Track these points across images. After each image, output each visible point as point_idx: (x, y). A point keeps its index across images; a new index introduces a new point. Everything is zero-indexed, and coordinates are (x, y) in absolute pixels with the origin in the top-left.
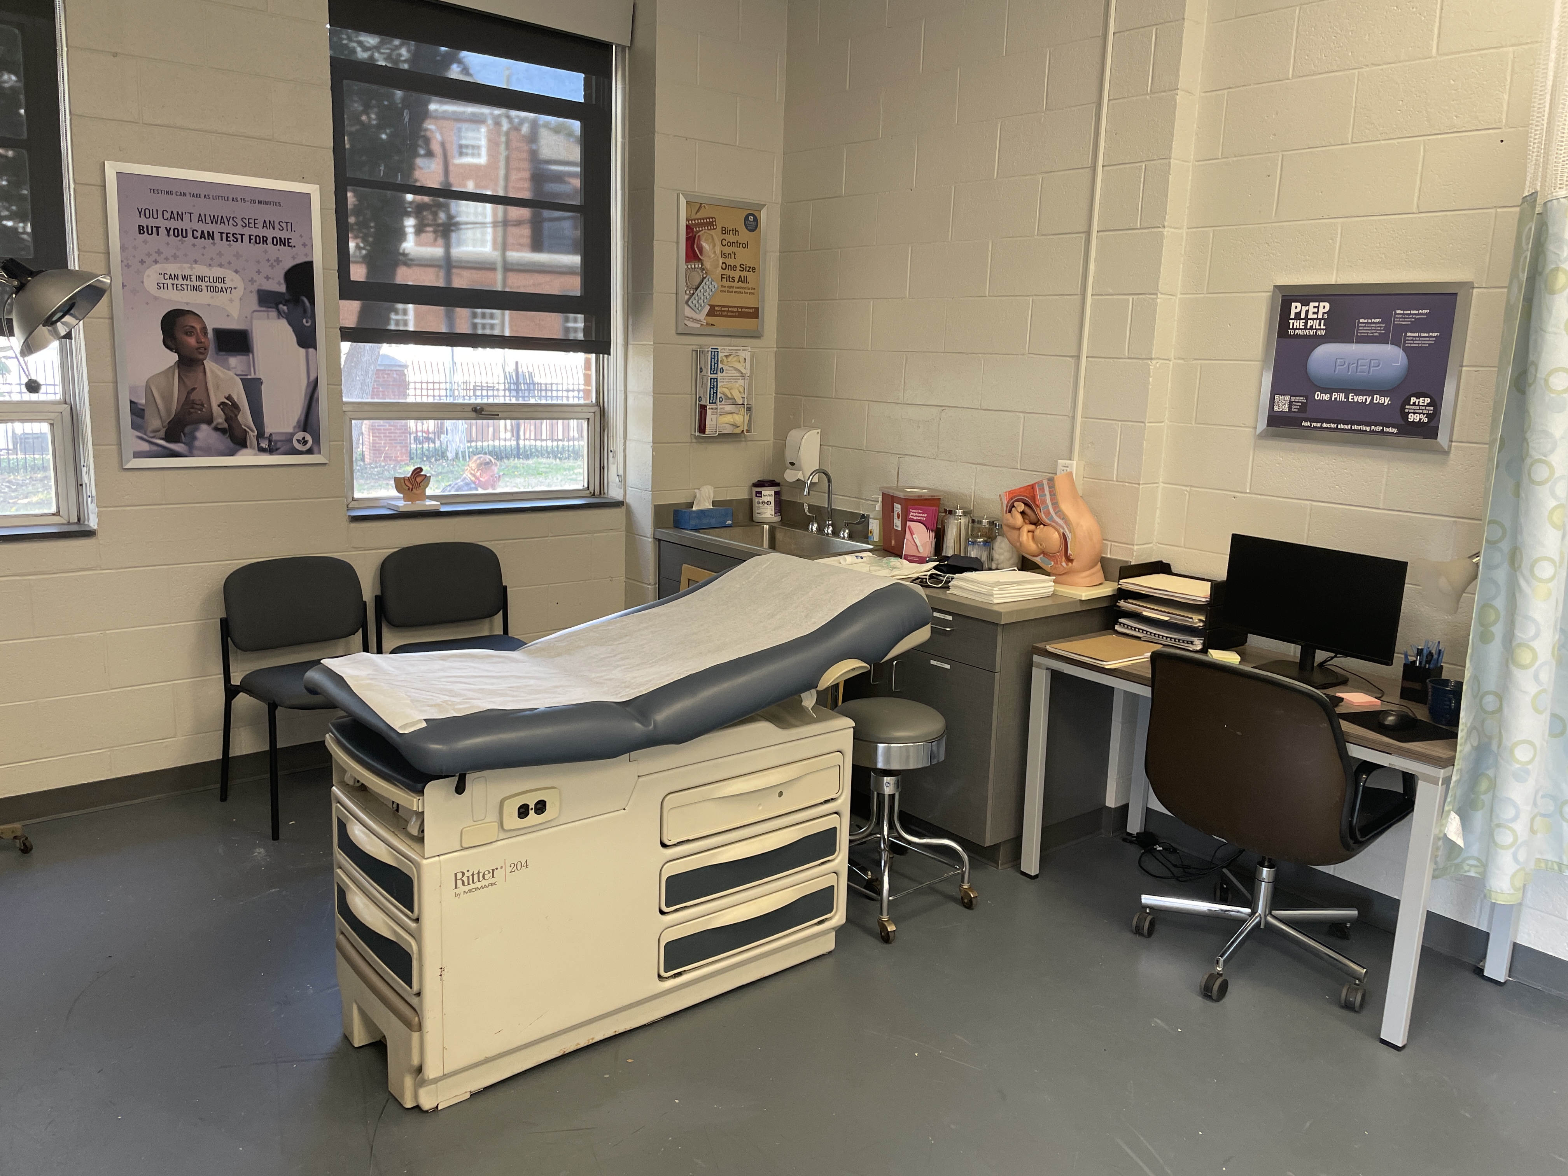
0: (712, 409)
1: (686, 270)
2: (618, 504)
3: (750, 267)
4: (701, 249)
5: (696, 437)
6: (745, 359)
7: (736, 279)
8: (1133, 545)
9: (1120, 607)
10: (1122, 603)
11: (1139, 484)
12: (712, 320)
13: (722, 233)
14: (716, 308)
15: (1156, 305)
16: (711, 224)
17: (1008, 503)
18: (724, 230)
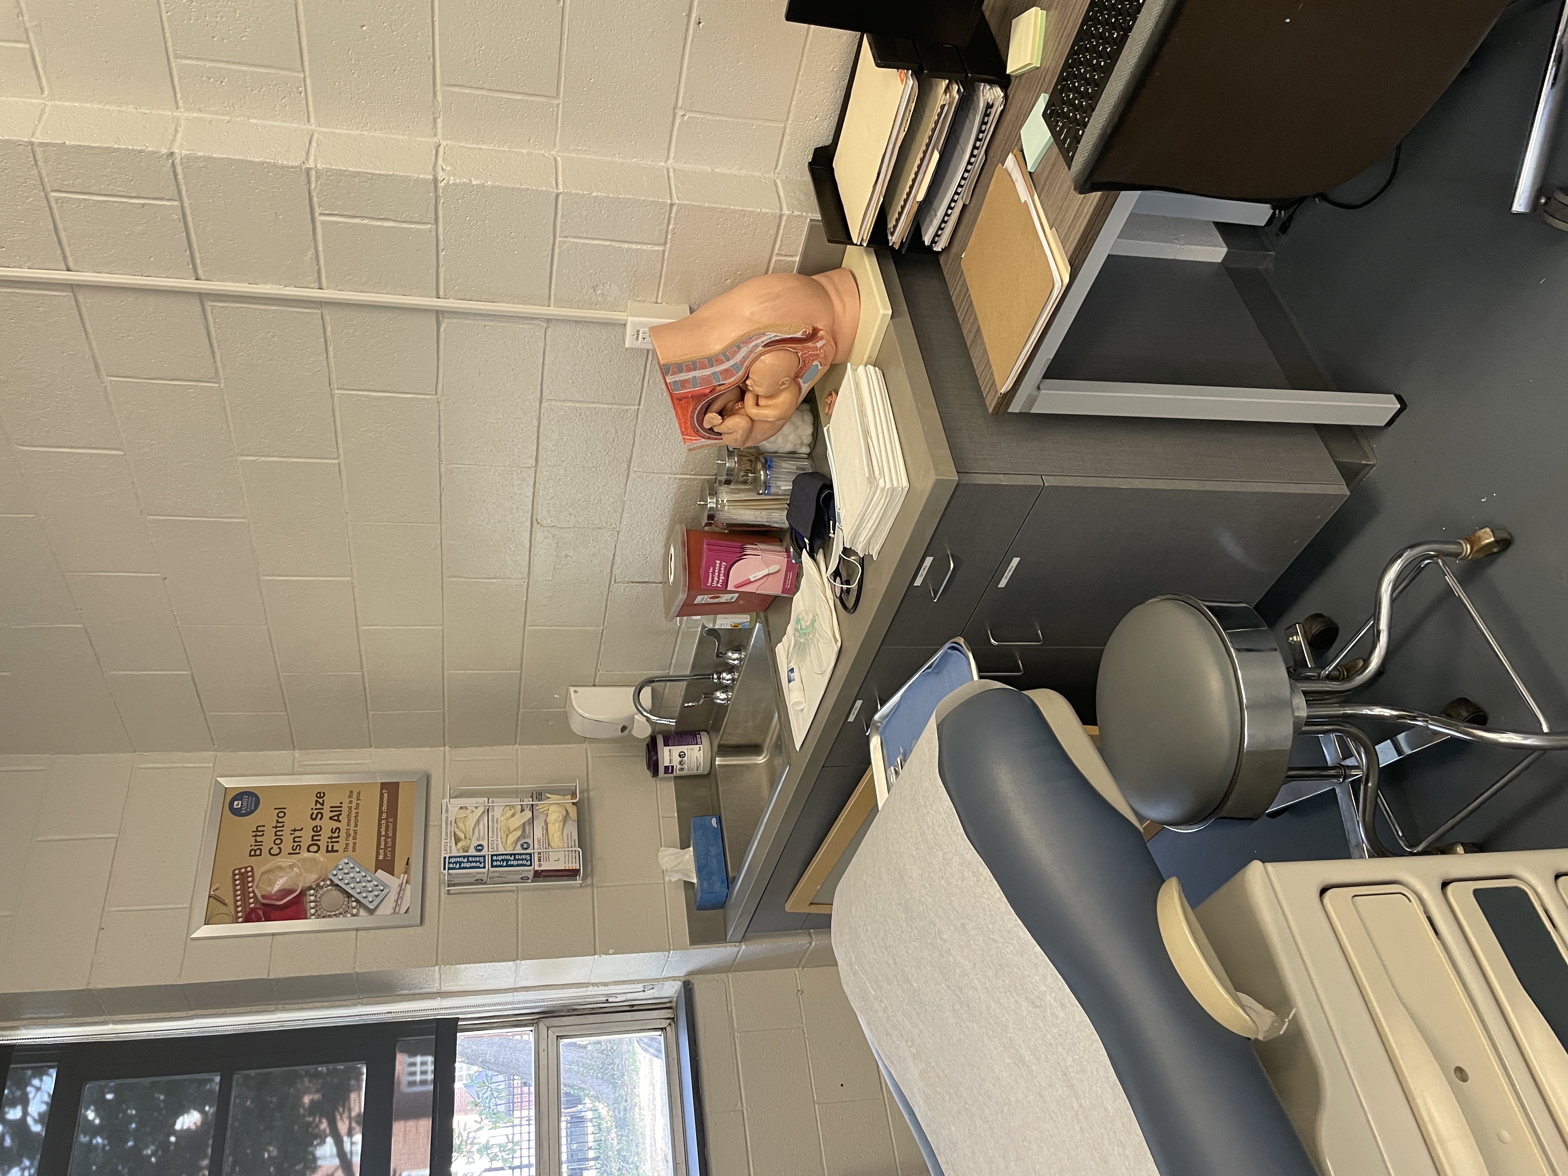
0: (540, 860)
1: (319, 917)
2: (688, 988)
3: (317, 802)
4: (285, 892)
5: (584, 879)
6: (461, 808)
7: (335, 825)
8: (781, 216)
9: (902, 243)
10: (895, 239)
11: (672, 205)
12: (399, 865)
13: (260, 855)
14: (381, 858)
15: (328, 170)
16: (244, 876)
17: (704, 437)
18: (255, 852)
